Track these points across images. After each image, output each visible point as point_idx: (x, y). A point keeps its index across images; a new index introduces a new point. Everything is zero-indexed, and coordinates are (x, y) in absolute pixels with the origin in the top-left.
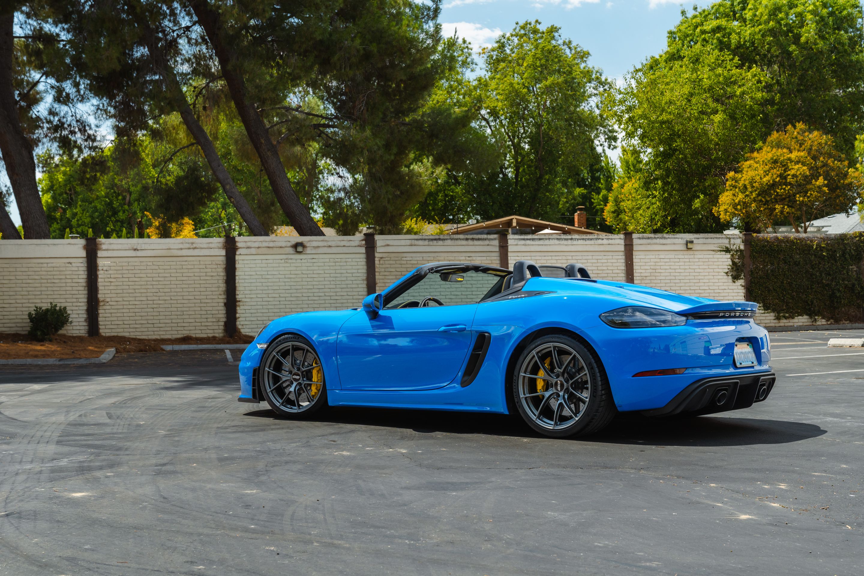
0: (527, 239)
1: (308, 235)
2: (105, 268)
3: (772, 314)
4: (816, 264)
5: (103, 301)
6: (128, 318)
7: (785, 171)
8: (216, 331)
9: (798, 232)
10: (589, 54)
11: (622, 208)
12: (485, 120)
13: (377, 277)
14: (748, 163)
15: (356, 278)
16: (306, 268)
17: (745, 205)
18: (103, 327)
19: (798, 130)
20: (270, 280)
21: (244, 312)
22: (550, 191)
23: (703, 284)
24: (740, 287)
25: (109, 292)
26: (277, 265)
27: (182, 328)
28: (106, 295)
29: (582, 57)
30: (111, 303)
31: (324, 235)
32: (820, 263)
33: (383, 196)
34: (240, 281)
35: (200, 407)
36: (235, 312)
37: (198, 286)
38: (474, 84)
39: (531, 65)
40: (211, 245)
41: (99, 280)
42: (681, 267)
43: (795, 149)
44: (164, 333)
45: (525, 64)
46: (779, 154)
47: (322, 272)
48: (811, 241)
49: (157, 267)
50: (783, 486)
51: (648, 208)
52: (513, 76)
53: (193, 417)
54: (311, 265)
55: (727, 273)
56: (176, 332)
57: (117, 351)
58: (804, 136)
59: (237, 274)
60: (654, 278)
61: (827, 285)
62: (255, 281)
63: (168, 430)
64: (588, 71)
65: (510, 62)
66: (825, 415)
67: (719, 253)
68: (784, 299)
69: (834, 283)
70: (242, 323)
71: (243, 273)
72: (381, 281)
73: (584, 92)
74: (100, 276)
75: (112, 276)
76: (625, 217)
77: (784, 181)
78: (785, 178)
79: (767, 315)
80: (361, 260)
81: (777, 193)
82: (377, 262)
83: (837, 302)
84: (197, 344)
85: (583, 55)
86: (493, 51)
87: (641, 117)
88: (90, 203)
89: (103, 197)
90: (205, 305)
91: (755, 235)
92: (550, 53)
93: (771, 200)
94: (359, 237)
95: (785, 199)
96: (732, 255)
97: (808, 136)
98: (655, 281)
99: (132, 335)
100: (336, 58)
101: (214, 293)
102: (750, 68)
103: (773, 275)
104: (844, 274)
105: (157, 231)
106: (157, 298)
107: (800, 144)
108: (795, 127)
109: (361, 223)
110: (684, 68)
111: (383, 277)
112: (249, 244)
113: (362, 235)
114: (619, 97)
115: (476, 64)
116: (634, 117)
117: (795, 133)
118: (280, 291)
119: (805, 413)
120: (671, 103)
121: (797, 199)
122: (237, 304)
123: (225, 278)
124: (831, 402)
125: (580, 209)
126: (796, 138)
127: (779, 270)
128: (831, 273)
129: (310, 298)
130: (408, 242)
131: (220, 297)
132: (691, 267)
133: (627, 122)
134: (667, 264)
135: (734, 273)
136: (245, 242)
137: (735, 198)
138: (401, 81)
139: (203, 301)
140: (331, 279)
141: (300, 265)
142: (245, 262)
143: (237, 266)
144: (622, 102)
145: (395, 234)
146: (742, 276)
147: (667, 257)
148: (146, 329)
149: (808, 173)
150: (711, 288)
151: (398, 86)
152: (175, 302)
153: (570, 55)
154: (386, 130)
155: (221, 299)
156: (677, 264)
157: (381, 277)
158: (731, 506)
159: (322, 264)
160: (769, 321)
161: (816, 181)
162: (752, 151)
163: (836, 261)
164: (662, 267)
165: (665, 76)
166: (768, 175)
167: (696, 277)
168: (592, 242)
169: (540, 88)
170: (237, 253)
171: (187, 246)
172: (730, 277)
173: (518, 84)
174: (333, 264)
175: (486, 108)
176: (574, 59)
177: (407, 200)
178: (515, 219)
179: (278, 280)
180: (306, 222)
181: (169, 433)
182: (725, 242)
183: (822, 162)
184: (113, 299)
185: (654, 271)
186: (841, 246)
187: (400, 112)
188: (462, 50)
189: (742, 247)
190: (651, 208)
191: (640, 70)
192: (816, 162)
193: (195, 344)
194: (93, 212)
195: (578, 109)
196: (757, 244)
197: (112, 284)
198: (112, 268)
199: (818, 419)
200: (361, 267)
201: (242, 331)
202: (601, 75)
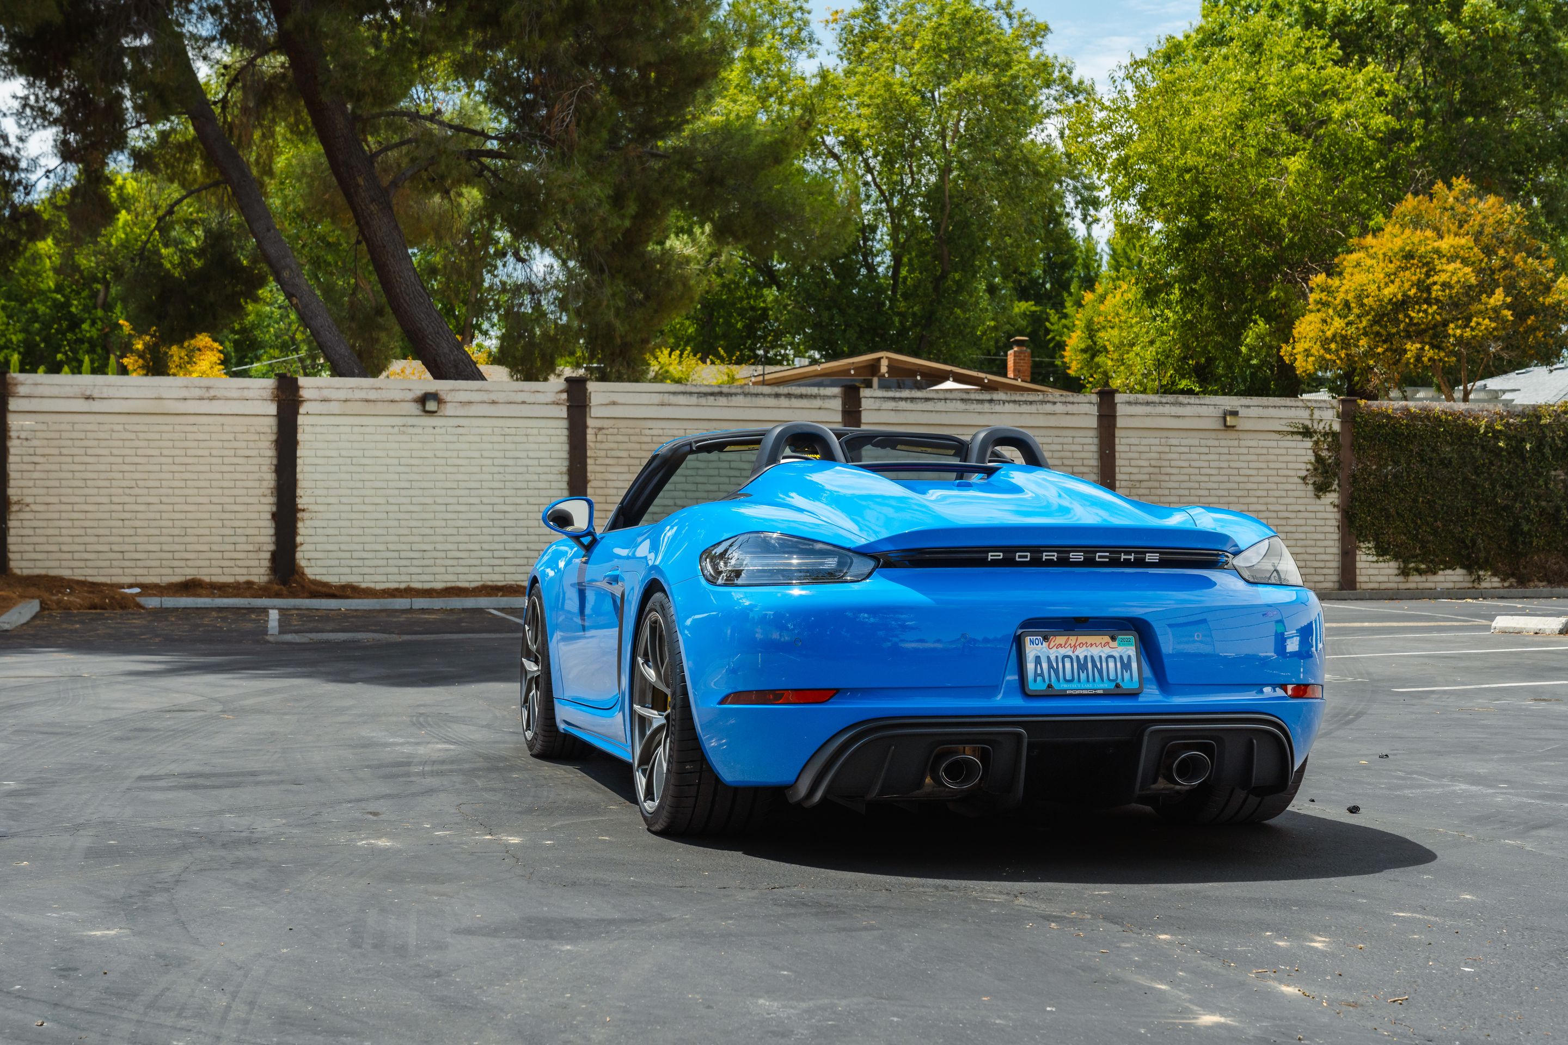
0: (901, 399)
1: (450, 378)
2: (23, 435)
3: (1393, 564)
4: (1484, 465)
5: (18, 503)
6: (69, 540)
7: (1428, 275)
8: (254, 571)
9: (1450, 398)
10: (1047, 29)
11: (1100, 342)
12: (836, 157)
13: (589, 468)
14: (1354, 256)
15: (547, 469)
16: (443, 446)
17: (1345, 341)
18: (18, 556)
19: (1456, 192)
20: (368, 469)
21: (312, 532)
22: (962, 305)
23: (1255, 500)
24: (1331, 508)
25: (31, 483)
26: (384, 438)
27: (182, 563)
28: (26, 491)
29: (1034, 36)
30: (34, 507)
31: (483, 378)
32: (1491, 463)
33: (605, 303)
34: (306, 469)
35: (136, 730)
36: (293, 532)
37: (219, 476)
38: (813, 84)
39: (930, 47)
40: (246, 394)
41: (11, 459)
42: (1212, 464)
43: (1449, 231)
44: (144, 571)
45: (917, 46)
46: (1416, 240)
47: (477, 454)
48: (1476, 419)
49: (133, 436)
50: (1319, 943)
51: (1152, 342)
52: (894, 70)
53: (102, 752)
54: (455, 438)
55: (1304, 478)
56: (170, 571)
57: (44, 606)
58: (1467, 206)
59: (299, 453)
60: (1156, 484)
61: (1505, 508)
62: (336, 469)
63: (28, 781)
64: (1045, 64)
65: (888, 40)
66: (1454, 777)
67: (1289, 437)
68: (1418, 533)
69: (1518, 505)
70: (307, 555)
71: (312, 453)
72: (599, 476)
73: (1035, 107)
74: (12, 451)
75: (39, 451)
76: (1106, 361)
77: (1425, 295)
78: (1428, 289)
79: (1382, 565)
80: (559, 432)
81: (1411, 319)
82: (590, 437)
83: (1524, 543)
84: (212, 595)
85: (1038, 32)
86: (854, 17)
87: (1143, 157)
88: (24, 303)
89: (50, 290)
90: (232, 516)
91: (1362, 402)
92: (968, 23)
93: (1398, 333)
94: (554, 386)
95: (1425, 331)
96: (1316, 443)
97: (1476, 205)
98: (1159, 492)
99: (78, 575)
100: (512, 11)
101: (251, 492)
102: (1363, 64)
103: (1396, 485)
104: (1539, 486)
105: (141, 362)
106: (132, 499)
107: (1460, 221)
108: (1450, 187)
109: (562, 356)
110: (1231, 63)
111: (602, 469)
112: (326, 393)
113: (562, 380)
114: (1099, 116)
115: (818, 43)
116: (1128, 157)
117: (1451, 200)
118: (388, 492)
119: (1412, 773)
120: (1203, 130)
121: (1451, 332)
122: (299, 515)
123: (275, 461)
124: (1473, 749)
125: (1019, 343)
126: (1452, 209)
127: (1408, 476)
128: (1514, 483)
129: (450, 508)
130: (656, 399)
131: (264, 500)
132: (1233, 465)
133: (1115, 167)
134: (1183, 457)
135: (1319, 480)
136: (319, 388)
137: (1326, 328)
138: (649, 65)
139: (227, 507)
140: (496, 469)
141: (431, 438)
142: (318, 429)
143: (300, 437)
144: (1106, 126)
145: (629, 381)
146: (1335, 486)
147: (1184, 442)
148: (107, 563)
149: (1473, 281)
150: (1271, 507)
151: (644, 75)
152: (170, 508)
153: (1010, 31)
154: (615, 167)
155: (266, 505)
156: (1203, 457)
157: (598, 468)
158: (1188, 991)
159: (477, 439)
160: (1385, 579)
161: (1489, 297)
162: (1364, 231)
163: (1524, 460)
164: (1173, 463)
165: (1193, 76)
166: (1392, 282)
167: (1242, 486)
168: (1033, 408)
169: (945, 94)
170: (302, 410)
171: (198, 393)
172: (1310, 487)
173: (902, 85)
174: (501, 439)
175: (837, 133)
176: (1018, 37)
177: (656, 311)
178: (885, 358)
179: (384, 469)
180: (446, 350)
181: (25, 786)
182: (1302, 416)
183: (1503, 258)
184: (39, 499)
185: (1157, 470)
186: (1535, 431)
187: (648, 132)
188: (790, 15)
189: (1337, 427)
190: (1158, 344)
191: (1143, 63)
192: (1490, 260)
193: (207, 596)
194: (31, 321)
195: (1023, 141)
196: (1366, 421)
197: (38, 467)
198: (39, 434)
199: (1436, 786)
200: (558, 447)
201: (308, 571)
202: (1070, 73)
